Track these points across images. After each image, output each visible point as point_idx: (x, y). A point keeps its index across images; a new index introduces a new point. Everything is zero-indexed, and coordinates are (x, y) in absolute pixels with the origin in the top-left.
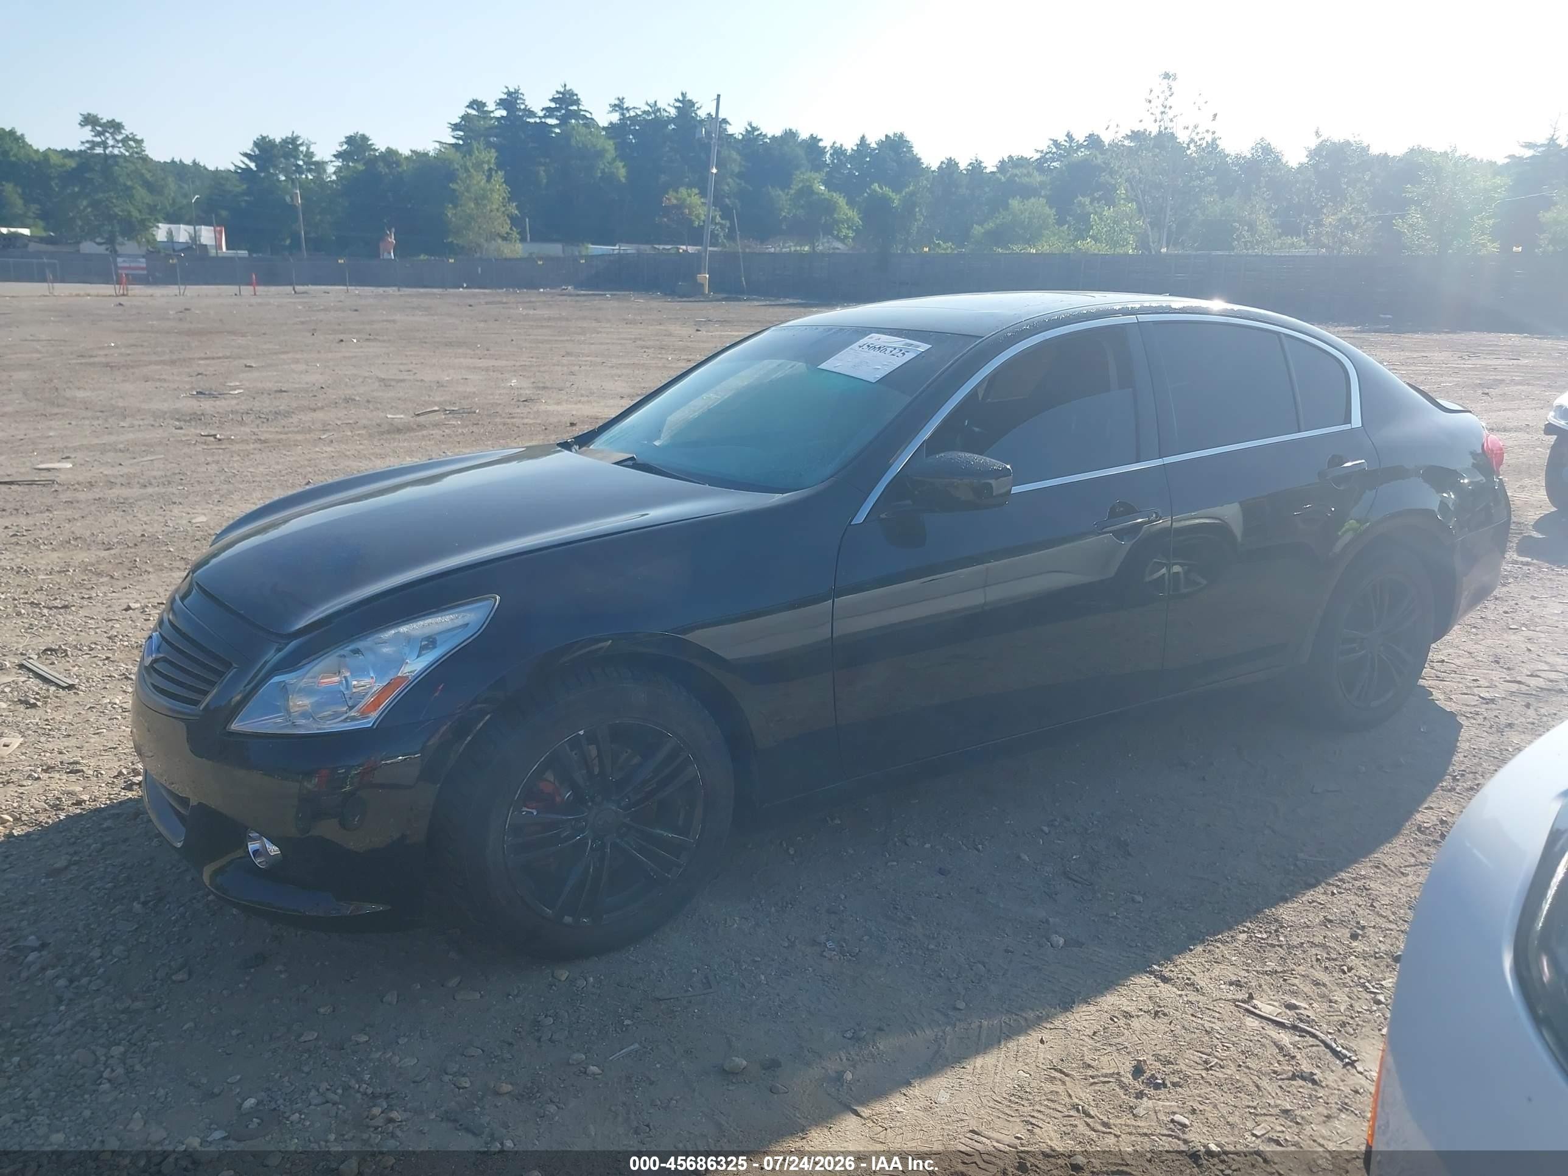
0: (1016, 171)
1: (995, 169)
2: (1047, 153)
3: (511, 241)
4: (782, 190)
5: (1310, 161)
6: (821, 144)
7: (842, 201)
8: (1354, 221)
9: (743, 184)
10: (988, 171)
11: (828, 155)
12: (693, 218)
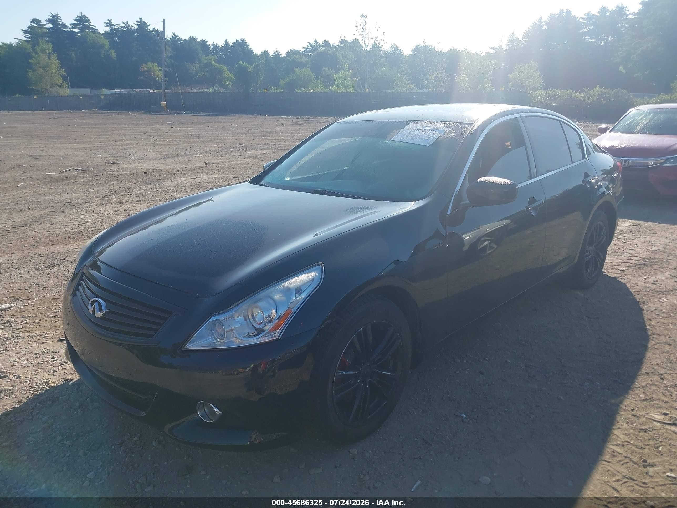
0: (295, 56)
1: (285, 56)
2: (307, 49)
3: (63, 88)
4: (192, 64)
5: (413, 53)
6: (207, 43)
7: (225, 69)
8: (440, 78)
9: (173, 61)
10: (282, 56)
11: (211, 48)
12: (156, 76)
